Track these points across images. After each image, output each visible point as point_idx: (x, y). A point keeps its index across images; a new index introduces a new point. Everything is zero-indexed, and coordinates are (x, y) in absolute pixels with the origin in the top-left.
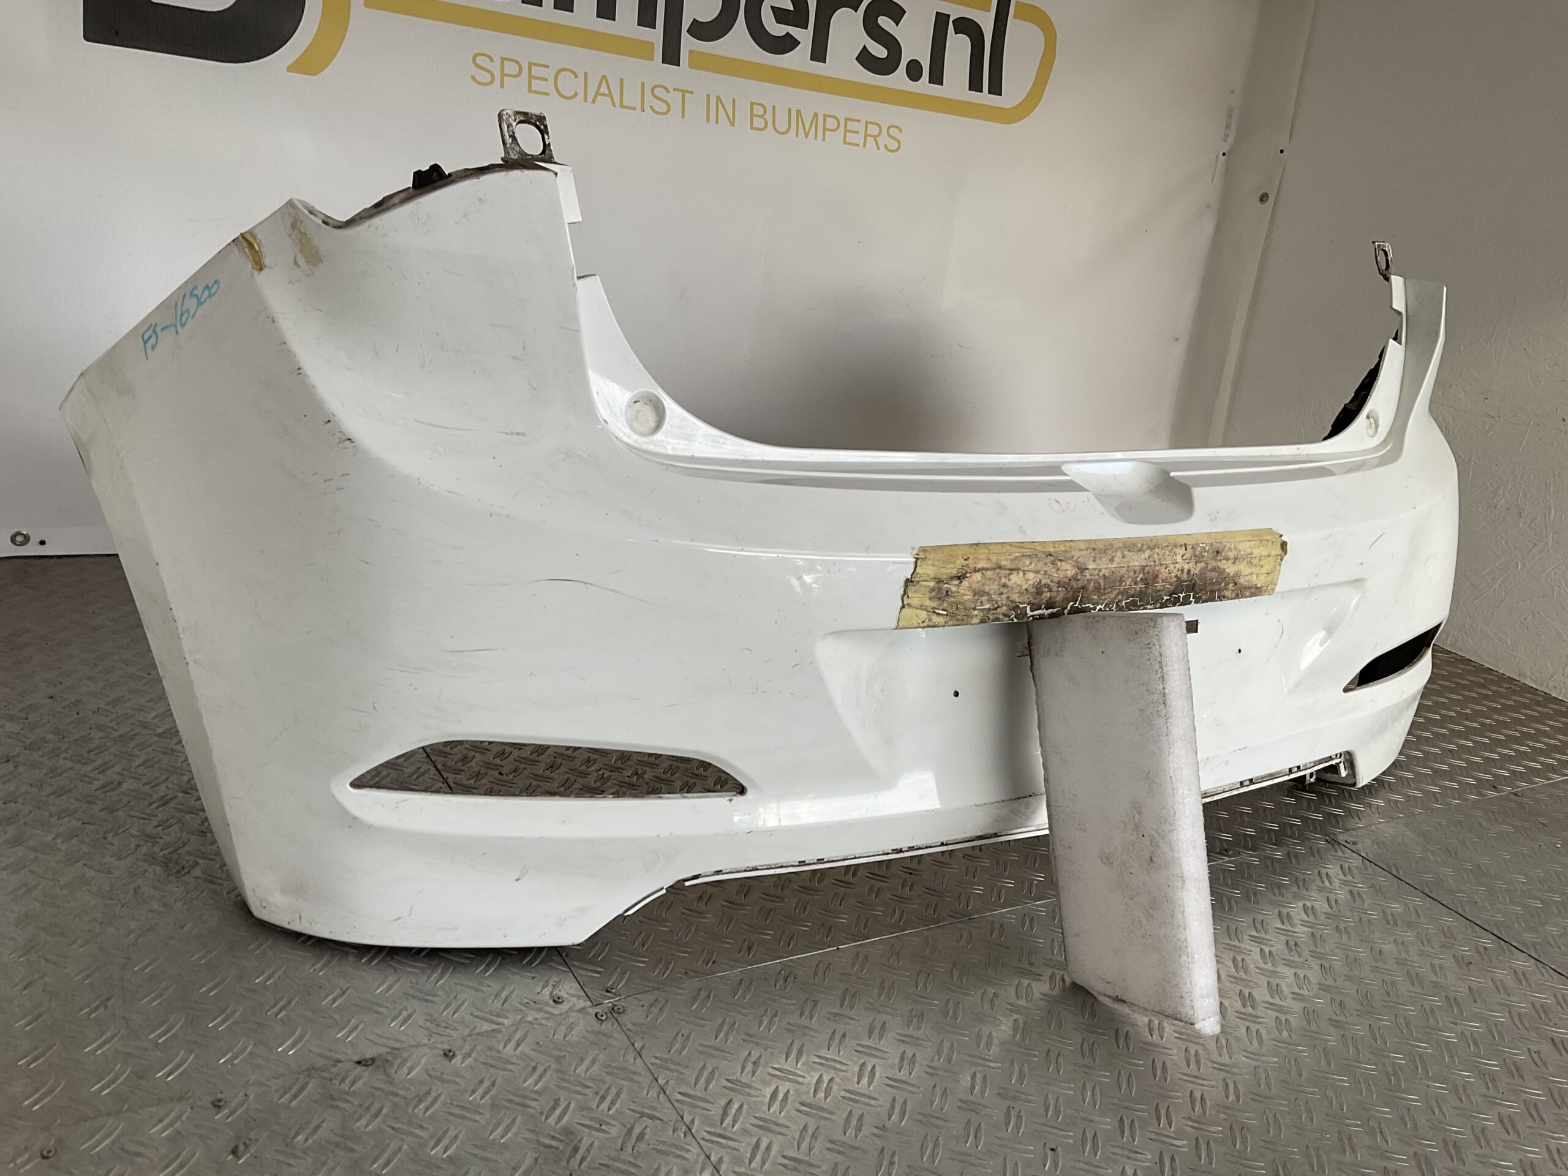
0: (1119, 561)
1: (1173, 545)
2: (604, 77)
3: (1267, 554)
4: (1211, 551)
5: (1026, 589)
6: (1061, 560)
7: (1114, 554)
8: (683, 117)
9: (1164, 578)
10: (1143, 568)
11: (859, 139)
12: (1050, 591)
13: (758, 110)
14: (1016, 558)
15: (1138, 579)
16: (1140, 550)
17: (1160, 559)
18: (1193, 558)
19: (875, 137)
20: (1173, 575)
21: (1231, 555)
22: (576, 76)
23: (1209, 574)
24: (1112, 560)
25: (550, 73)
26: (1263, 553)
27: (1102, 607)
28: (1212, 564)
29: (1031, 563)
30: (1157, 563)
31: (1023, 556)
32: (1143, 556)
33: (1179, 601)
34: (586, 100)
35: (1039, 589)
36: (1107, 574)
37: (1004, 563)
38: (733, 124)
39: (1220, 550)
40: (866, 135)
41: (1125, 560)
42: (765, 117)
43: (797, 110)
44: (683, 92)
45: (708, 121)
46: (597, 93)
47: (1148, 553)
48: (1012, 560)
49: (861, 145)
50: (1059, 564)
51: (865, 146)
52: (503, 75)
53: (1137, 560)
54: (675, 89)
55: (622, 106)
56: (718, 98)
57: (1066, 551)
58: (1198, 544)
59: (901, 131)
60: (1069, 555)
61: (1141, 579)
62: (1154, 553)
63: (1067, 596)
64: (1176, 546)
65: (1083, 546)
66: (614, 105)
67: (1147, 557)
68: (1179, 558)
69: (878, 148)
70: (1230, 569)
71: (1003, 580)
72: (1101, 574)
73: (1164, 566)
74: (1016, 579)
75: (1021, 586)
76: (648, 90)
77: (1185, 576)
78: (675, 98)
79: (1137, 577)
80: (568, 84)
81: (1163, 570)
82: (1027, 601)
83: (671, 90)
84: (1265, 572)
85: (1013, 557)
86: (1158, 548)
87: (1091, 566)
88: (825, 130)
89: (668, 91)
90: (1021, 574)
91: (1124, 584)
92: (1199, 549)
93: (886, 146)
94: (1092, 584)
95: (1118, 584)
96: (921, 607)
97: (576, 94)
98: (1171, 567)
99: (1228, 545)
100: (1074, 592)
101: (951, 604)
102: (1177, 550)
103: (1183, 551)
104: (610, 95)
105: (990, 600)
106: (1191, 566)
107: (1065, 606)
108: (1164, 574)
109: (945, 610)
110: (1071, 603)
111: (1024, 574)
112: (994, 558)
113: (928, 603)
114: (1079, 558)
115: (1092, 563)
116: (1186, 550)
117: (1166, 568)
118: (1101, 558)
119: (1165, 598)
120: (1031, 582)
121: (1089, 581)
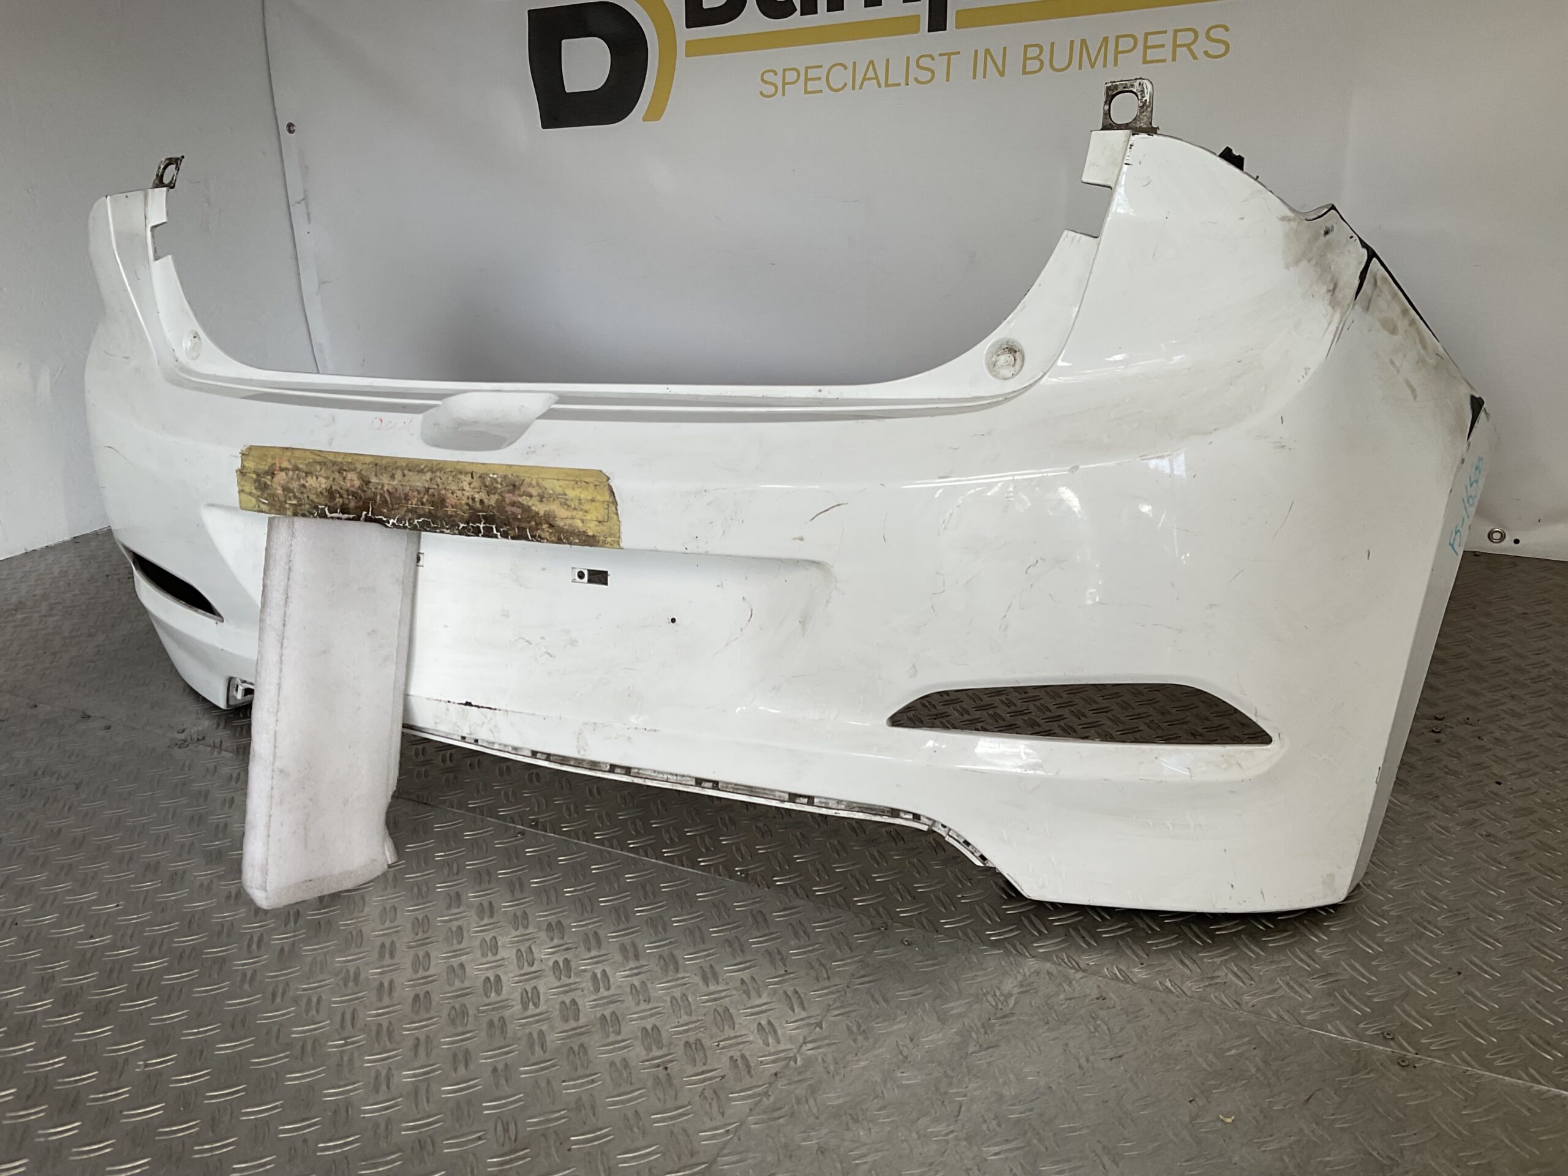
0: (400, 479)
1: (458, 471)
2: (872, 62)
3: (590, 498)
4: (504, 484)
5: (321, 492)
6: (345, 470)
7: (394, 472)
8: (948, 80)
9: (454, 504)
10: (427, 490)
11: (1166, 53)
12: (341, 496)
13: (1033, 52)
14: (309, 463)
15: (424, 500)
16: (421, 471)
17: (443, 484)
18: (483, 487)
19: (1188, 46)
20: (463, 502)
21: (534, 492)
22: (846, 68)
23: (509, 509)
24: (393, 477)
25: (822, 73)
26: (582, 496)
27: (395, 521)
28: (509, 497)
29: (321, 469)
30: (441, 487)
31: (315, 462)
32: (424, 478)
33: (480, 532)
34: (854, 88)
35: (331, 494)
36: (391, 490)
37: (301, 466)
38: (1002, 74)
39: (517, 483)
40: (1175, 46)
41: (406, 478)
42: (1041, 57)
43: (1082, 40)
44: (949, 55)
45: (974, 77)
46: (864, 79)
47: (428, 476)
48: (307, 465)
49: (1170, 58)
50: (345, 473)
51: (1174, 60)
52: (784, 84)
53: (420, 481)
54: (941, 55)
55: (887, 85)
56: (987, 52)
57: (351, 463)
58: (487, 475)
59: (1227, 29)
60: (352, 467)
61: (427, 500)
62: (435, 476)
63: (357, 505)
64: (461, 473)
65: (368, 460)
66: (879, 86)
67: (428, 479)
68: (467, 488)
69: (1195, 58)
70: (540, 508)
71: (302, 482)
72: (385, 489)
73: (450, 491)
74: (311, 482)
75: (317, 489)
76: (913, 63)
77: (478, 505)
78: (940, 65)
79: (423, 498)
80: (839, 77)
81: (449, 495)
82: (324, 503)
83: (936, 55)
84: (595, 519)
85: (307, 462)
86: (441, 471)
87: (374, 480)
88: (1117, 52)
89: (933, 59)
90: (315, 478)
91: (410, 502)
92: (489, 479)
93: (1206, 53)
94: (378, 497)
95: (404, 502)
96: (250, 494)
97: (846, 84)
98: (459, 493)
99: (527, 480)
100: (364, 502)
101: (269, 495)
102: (462, 477)
103: (469, 479)
104: (876, 78)
105: (295, 497)
106: (483, 495)
107: (359, 514)
108: (451, 500)
109: (266, 500)
110: (364, 513)
111: (317, 478)
112: (293, 461)
113: (254, 491)
114: (361, 470)
115: (375, 478)
116: (472, 477)
117: (453, 493)
118: (382, 474)
119: (462, 525)
120: (324, 486)
121: (375, 494)
